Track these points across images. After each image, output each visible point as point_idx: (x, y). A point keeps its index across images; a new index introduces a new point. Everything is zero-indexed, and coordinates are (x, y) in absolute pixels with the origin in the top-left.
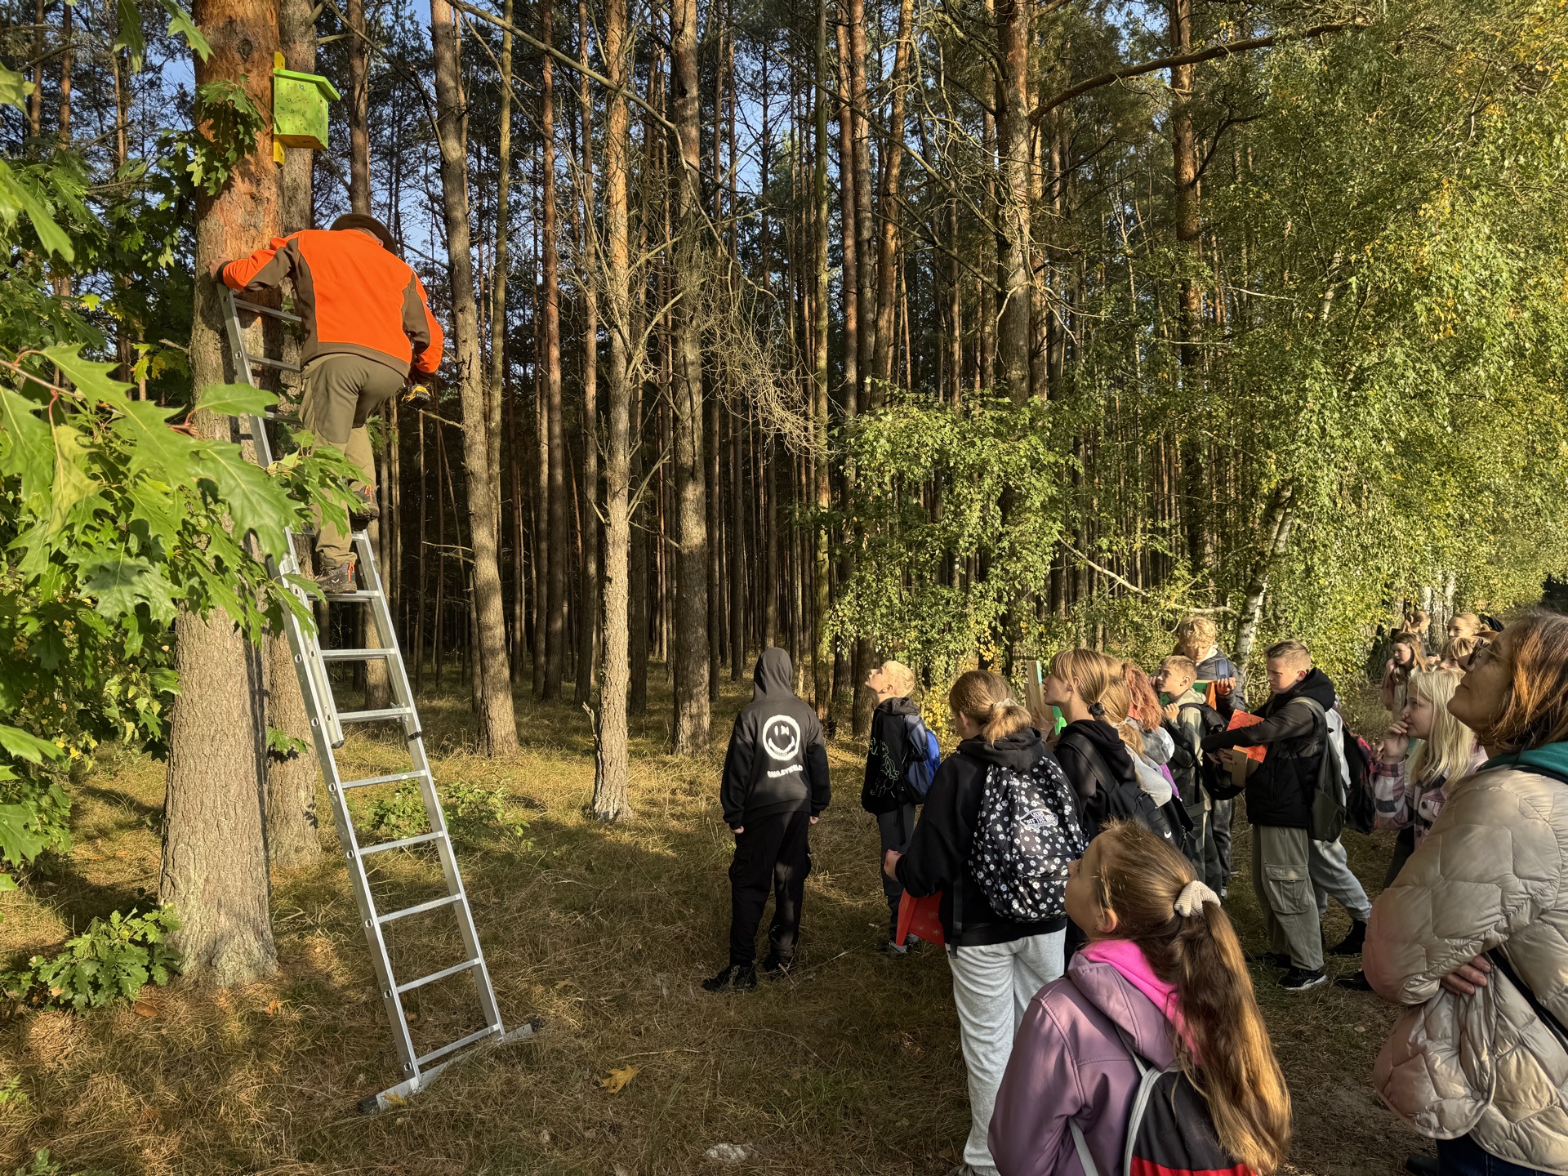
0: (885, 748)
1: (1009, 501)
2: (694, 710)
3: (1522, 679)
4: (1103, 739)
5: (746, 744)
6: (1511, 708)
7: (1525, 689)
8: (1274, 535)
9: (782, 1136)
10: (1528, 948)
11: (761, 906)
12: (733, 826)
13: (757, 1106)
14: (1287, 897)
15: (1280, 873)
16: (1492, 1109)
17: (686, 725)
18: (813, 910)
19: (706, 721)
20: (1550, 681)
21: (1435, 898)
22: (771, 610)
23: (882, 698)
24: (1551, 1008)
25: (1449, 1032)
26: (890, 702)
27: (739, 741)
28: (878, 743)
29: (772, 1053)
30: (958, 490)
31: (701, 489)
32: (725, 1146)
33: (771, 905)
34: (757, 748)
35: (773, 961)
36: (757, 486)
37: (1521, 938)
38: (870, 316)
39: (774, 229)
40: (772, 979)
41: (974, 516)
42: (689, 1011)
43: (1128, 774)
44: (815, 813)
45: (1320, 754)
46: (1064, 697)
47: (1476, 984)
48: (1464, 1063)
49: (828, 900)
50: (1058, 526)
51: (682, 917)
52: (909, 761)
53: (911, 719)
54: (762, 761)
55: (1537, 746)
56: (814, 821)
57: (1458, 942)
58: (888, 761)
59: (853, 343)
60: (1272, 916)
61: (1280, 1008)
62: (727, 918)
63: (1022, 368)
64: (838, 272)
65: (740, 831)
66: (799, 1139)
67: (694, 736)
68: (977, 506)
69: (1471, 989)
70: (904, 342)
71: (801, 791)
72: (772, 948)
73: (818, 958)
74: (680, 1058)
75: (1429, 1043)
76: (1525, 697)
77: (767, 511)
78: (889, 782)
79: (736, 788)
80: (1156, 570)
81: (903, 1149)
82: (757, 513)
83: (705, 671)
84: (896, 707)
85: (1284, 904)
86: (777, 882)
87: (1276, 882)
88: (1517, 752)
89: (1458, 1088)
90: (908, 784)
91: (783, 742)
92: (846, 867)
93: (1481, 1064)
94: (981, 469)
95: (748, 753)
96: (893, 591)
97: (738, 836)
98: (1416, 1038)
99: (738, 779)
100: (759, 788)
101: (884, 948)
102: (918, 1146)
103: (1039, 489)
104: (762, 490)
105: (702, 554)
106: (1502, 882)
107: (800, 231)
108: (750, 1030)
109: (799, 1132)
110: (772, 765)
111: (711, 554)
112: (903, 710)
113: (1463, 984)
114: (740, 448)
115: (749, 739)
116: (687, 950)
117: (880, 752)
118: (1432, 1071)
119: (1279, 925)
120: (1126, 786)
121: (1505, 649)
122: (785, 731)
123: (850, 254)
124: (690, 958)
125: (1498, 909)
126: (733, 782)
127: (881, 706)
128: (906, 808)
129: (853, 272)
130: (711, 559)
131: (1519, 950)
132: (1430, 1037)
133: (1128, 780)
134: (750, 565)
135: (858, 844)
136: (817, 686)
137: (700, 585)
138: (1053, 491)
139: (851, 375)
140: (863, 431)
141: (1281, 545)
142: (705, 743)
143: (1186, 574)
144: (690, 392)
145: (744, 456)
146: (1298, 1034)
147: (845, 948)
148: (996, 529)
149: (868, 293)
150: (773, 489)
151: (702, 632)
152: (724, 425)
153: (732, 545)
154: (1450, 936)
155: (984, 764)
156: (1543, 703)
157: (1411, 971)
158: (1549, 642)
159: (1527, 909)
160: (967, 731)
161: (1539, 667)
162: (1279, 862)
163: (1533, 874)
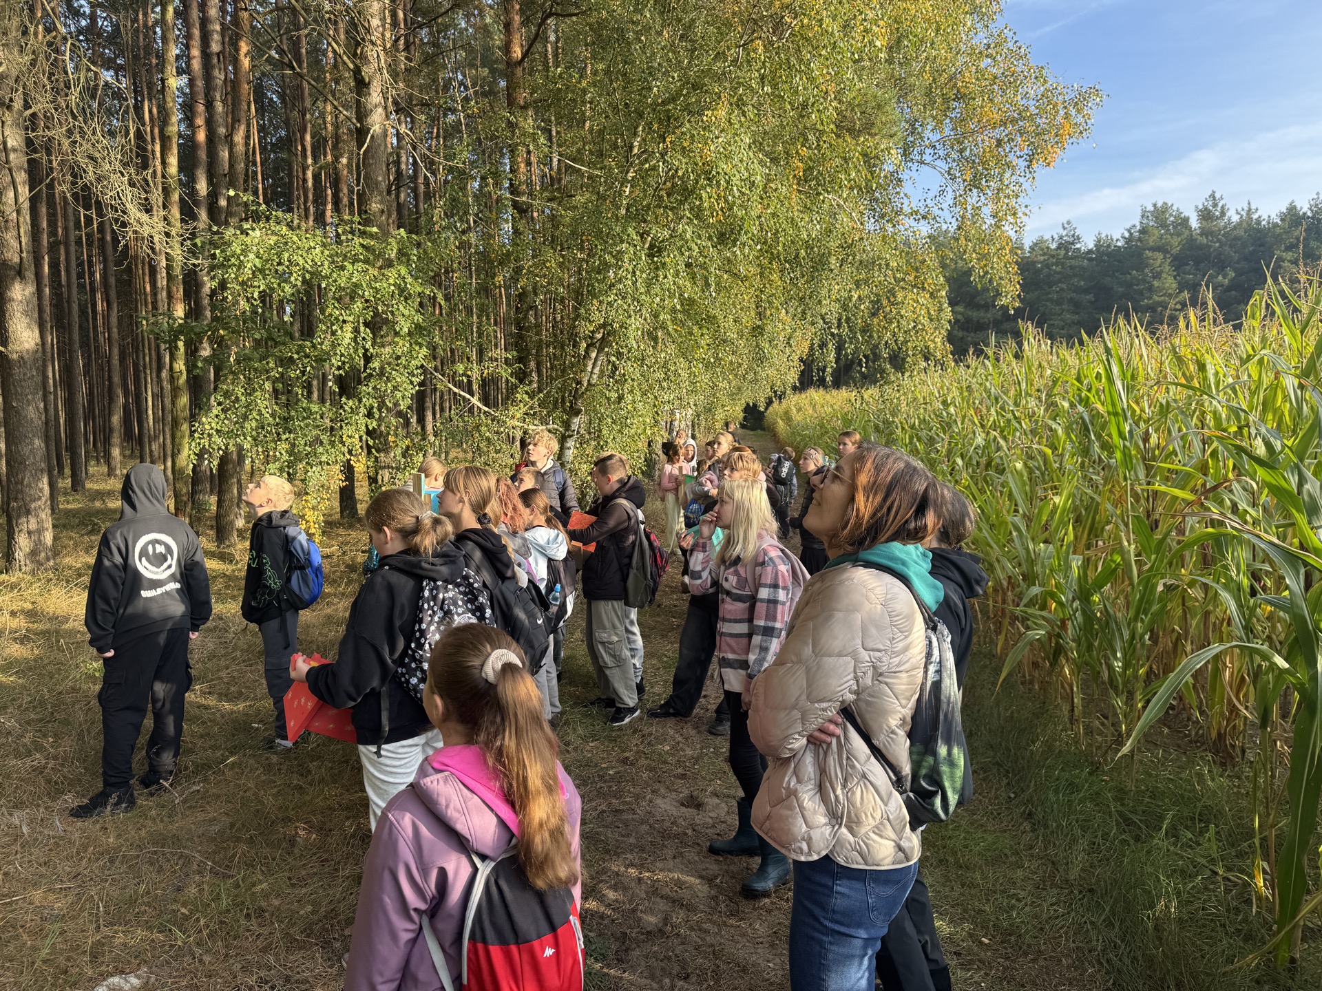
0: (267, 560)
1: (377, 324)
2: (33, 525)
4: (489, 545)
5: (116, 566)
6: (853, 519)
7: (862, 503)
8: (589, 369)
9: (180, 953)
10: (868, 703)
11: (137, 728)
12: (101, 650)
13: (150, 928)
14: (610, 655)
15: (604, 636)
16: (844, 830)
17: (23, 543)
18: (193, 720)
19: (48, 538)
20: (879, 499)
21: (808, 671)
22: (116, 419)
23: (261, 512)
24: (881, 747)
25: (812, 776)
26: (269, 516)
27: (107, 563)
28: (258, 556)
29: (161, 870)
30: (329, 311)
31: (30, 289)
32: (116, 980)
33: (148, 722)
34: (127, 567)
35: (151, 779)
36: (93, 291)
37: (864, 696)
38: (222, 131)
39: (104, 24)
40: (152, 795)
41: (347, 336)
42: (57, 844)
43: (509, 574)
44: (195, 628)
45: (634, 543)
46: (456, 509)
47: (831, 735)
48: (824, 798)
49: (207, 707)
50: (424, 351)
51: (40, 748)
52: (291, 569)
53: (291, 531)
54: (134, 581)
55: (869, 547)
56: (193, 636)
57: (824, 705)
58: (270, 572)
59: (202, 155)
60: (601, 669)
61: (610, 741)
62: (96, 743)
63: (381, 202)
64: (183, 80)
65: (111, 654)
66: (198, 951)
67: (33, 553)
68: (349, 327)
69: (828, 739)
70: (255, 164)
71: (178, 608)
72: (151, 766)
73: (202, 768)
74: (51, 897)
75: (798, 786)
76: (862, 509)
77: (107, 318)
78: (271, 591)
79: (103, 611)
80: (491, 392)
81: (308, 936)
82: (95, 319)
83: (44, 484)
84: (276, 520)
85: (608, 660)
86: (154, 701)
87: (603, 643)
88: (856, 553)
89: (821, 819)
90: (291, 592)
91: (159, 560)
92: (223, 674)
93: (836, 797)
94: (353, 293)
95: (118, 574)
96: (262, 405)
97: (106, 660)
98: (789, 782)
99: (107, 602)
100: (130, 610)
101: (270, 745)
102: (325, 930)
103: (406, 317)
104: (99, 296)
105: (35, 360)
106: (855, 656)
107: (137, 31)
108: (134, 853)
109: (199, 944)
110: (145, 583)
111: (44, 361)
112: (283, 522)
113: (823, 736)
114: (73, 248)
115: (118, 559)
116: (49, 781)
117: (261, 564)
118: (801, 808)
119: (606, 677)
120: (507, 583)
121: (847, 473)
122: (160, 549)
123: (196, 64)
124: (55, 791)
125: (852, 675)
126: (101, 604)
127: (260, 519)
128: (289, 615)
129: (200, 84)
130: (45, 366)
131: (862, 705)
132: (799, 781)
133: (509, 578)
134: (87, 372)
135: (234, 650)
136: (176, 496)
137: (34, 394)
138: (418, 318)
139: (202, 187)
140: (229, 244)
141: (595, 376)
142: (48, 559)
143: (526, 397)
144: (13, 182)
145: (78, 259)
146: (625, 761)
147: (232, 754)
148: (367, 350)
149: (219, 107)
150: (113, 294)
151: (38, 443)
152: (52, 223)
153: (65, 350)
154: (819, 701)
155: (419, 579)
156: (874, 514)
157: (791, 731)
158: (878, 469)
159: (870, 674)
160: (389, 546)
161: (872, 488)
162: (604, 628)
163: (876, 646)
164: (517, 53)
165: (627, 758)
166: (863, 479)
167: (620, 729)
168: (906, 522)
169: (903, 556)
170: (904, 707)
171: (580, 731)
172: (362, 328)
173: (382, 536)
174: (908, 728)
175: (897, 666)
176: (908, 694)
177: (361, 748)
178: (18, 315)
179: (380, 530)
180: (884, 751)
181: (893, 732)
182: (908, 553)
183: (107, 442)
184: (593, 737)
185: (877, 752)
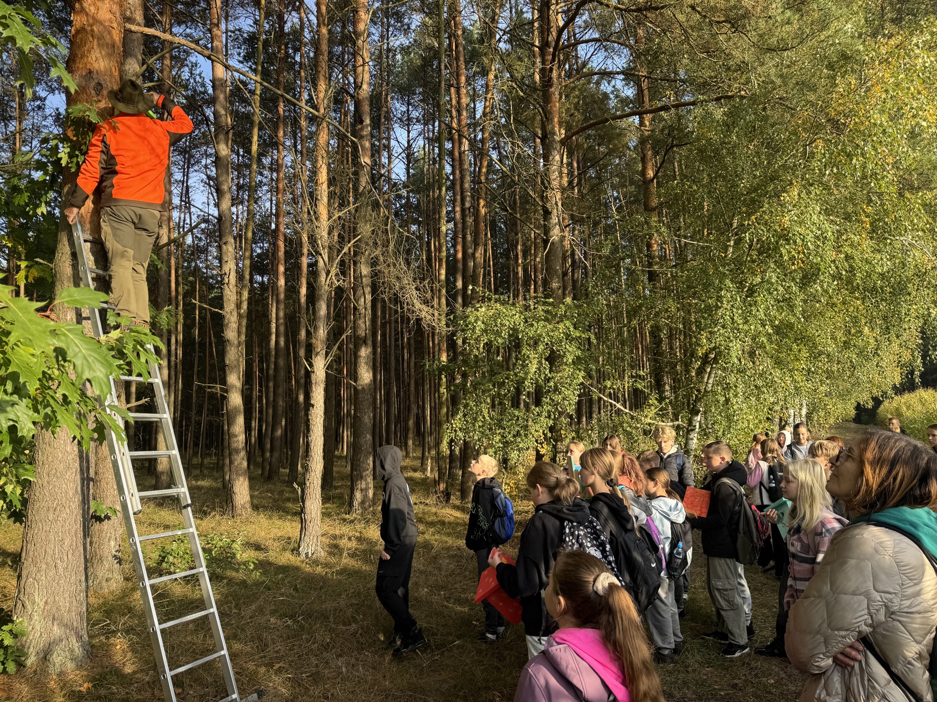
0: (480, 509)
1: (553, 359)
2: (363, 486)
3: (868, 470)
4: (614, 505)
6: (864, 488)
7: (870, 476)
8: (705, 380)
10: (884, 636)
14: (724, 599)
15: (719, 584)
17: (358, 496)
18: (438, 614)
19: (371, 493)
20: (884, 471)
21: (827, 604)
22: (411, 423)
23: (479, 478)
24: (900, 674)
25: (840, 691)
26: (483, 480)
28: (476, 506)
30: (523, 352)
31: (369, 350)
36: (403, 348)
37: (880, 630)
38: (470, 251)
39: (414, 200)
41: (533, 368)
42: (359, 682)
43: (629, 527)
46: (592, 480)
47: (855, 660)
49: (447, 607)
50: (582, 373)
51: (355, 621)
52: (495, 517)
53: (497, 490)
55: (881, 510)
57: (843, 633)
58: (482, 517)
59: (460, 266)
60: (718, 611)
61: (723, 669)
63: (558, 282)
64: (451, 225)
67: (363, 502)
68: (535, 361)
69: (852, 663)
70: (489, 266)
75: (827, 698)
76: (871, 480)
77: (409, 363)
78: (483, 530)
80: (637, 400)
82: (403, 364)
83: (370, 461)
84: (487, 482)
85: (723, 604)
87: (718, 590)
88: (869, 514)
90: (494, 532)
92: (457, 586)
94: (537, 340)
96: (485, 412)
98: (820, 695)
101: (482, 637)
103: (571, 352)
104: (406, 351)
105: (370, 389)
106: (867, 595)
107: (429, 202)
108: (399, 694)
111: (375, 389)
112: (492, 485)
113: (847, 660)
114: (393, 325)
116: (358, 642)
117: (477, 511)
119: (722, 618)
120: (629, 534)
121: (856, 452)
123: (458, 216)
124: (360, 647)
125: (866, 611)
127: (478, 483)
129: (460, 226)
130: (375, 392)
131: (880, 638)
132: (828, 694)
133: (630, 530)
134: (398, 395)
135: (465, 570)
136: (439, 470)
137: (368, 408)
138: (579, 353)
139: (459, 284)
140: (468, 317)
141: (710, 386)
142: (370, 507)
143: (656, 402)
144: (364, 293)
145: (395, 330)
146: (735, 686)
147: (458, 639)
148: (546, 375)
149: (469, 238)
150: (412, 350)
151: (369, 437)
152: (384, 312)
153: (387, 383)
154: (839, 629)
155: (562, 520)
156: (881, 484)
157: (816, 652)
158: (881, 447)
159: (883, 611)
160: (541, 497)
161: (877, 462)
162: (719, 578)
163: (885, 589)
164: (650, 173)
165: (736, 685)
166: (869, 455)
167: (732, 660)
168: (912, 489)
169: (914, 519)
170: (918, 643)
171: (698, 657)
172: (543, 361)
173: (536, 491)
174: (927, 662)
175: (908, 607)
176: (923, 632)
177: (529, 638)
178: (363, 364)
179: (535, 487)
180: (903, 678)
181: (910, 663)
182: (918, 517)
183: (406, 438)
184: (709, 664)
185: (897, 679)
